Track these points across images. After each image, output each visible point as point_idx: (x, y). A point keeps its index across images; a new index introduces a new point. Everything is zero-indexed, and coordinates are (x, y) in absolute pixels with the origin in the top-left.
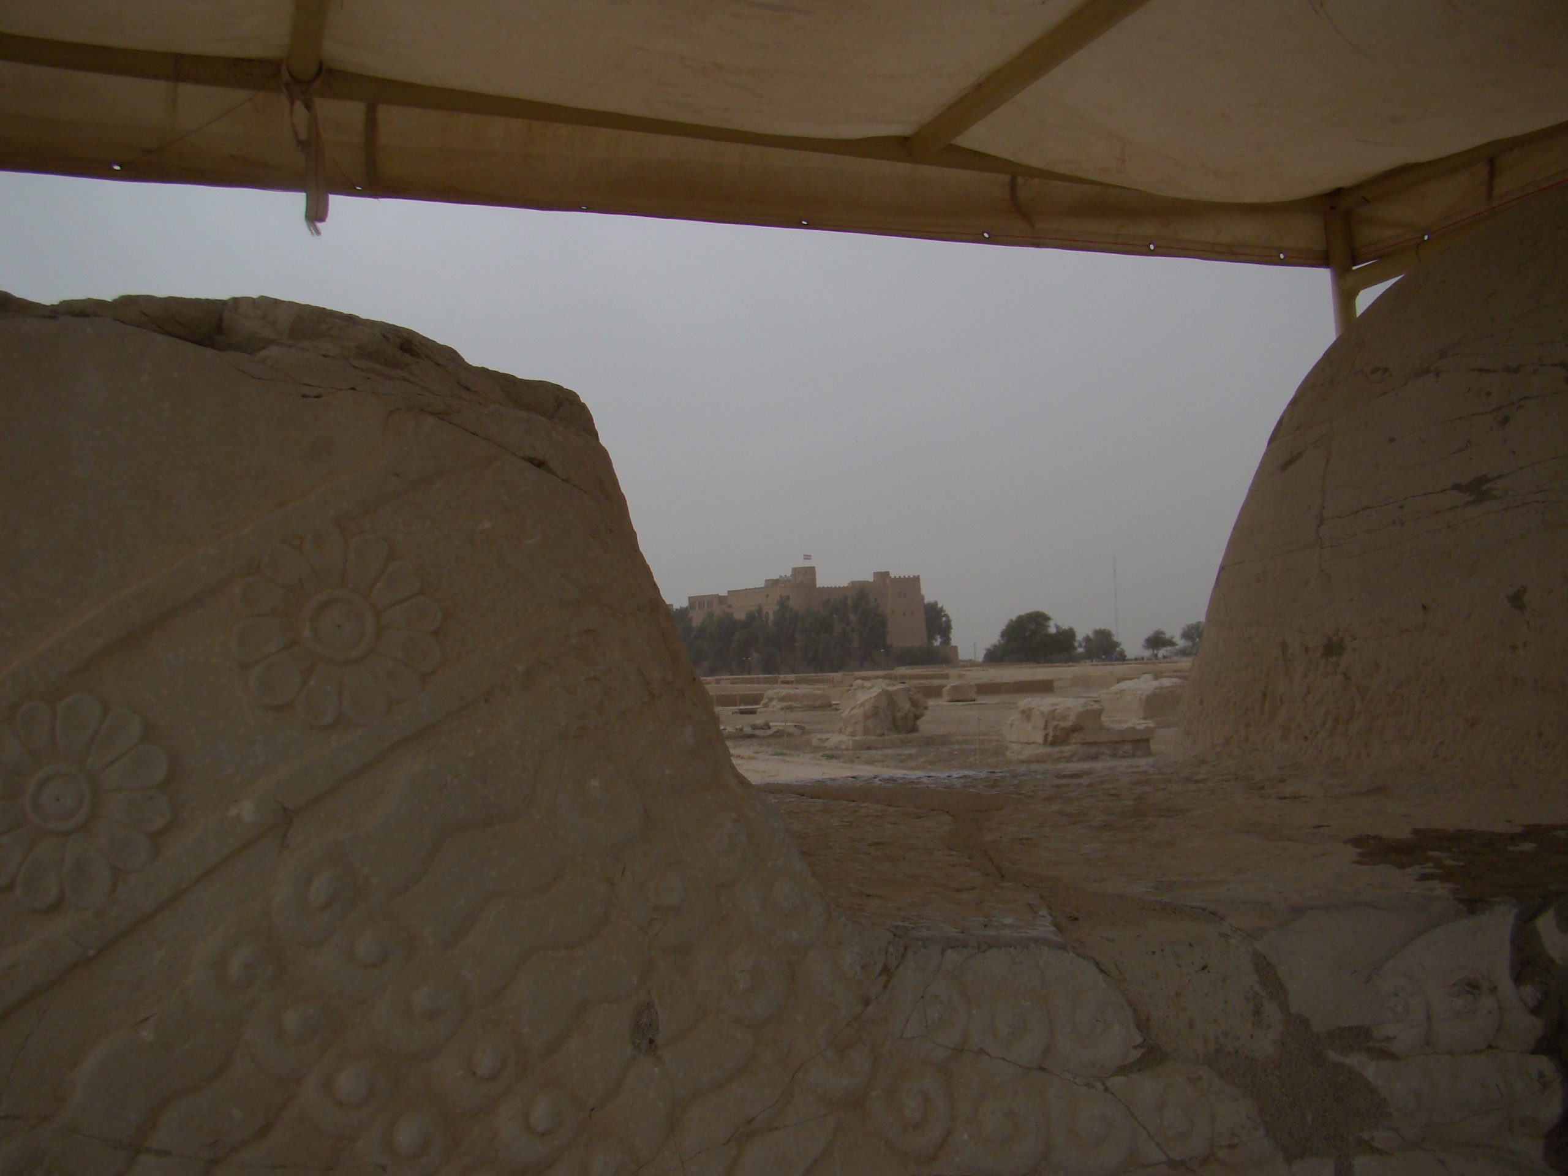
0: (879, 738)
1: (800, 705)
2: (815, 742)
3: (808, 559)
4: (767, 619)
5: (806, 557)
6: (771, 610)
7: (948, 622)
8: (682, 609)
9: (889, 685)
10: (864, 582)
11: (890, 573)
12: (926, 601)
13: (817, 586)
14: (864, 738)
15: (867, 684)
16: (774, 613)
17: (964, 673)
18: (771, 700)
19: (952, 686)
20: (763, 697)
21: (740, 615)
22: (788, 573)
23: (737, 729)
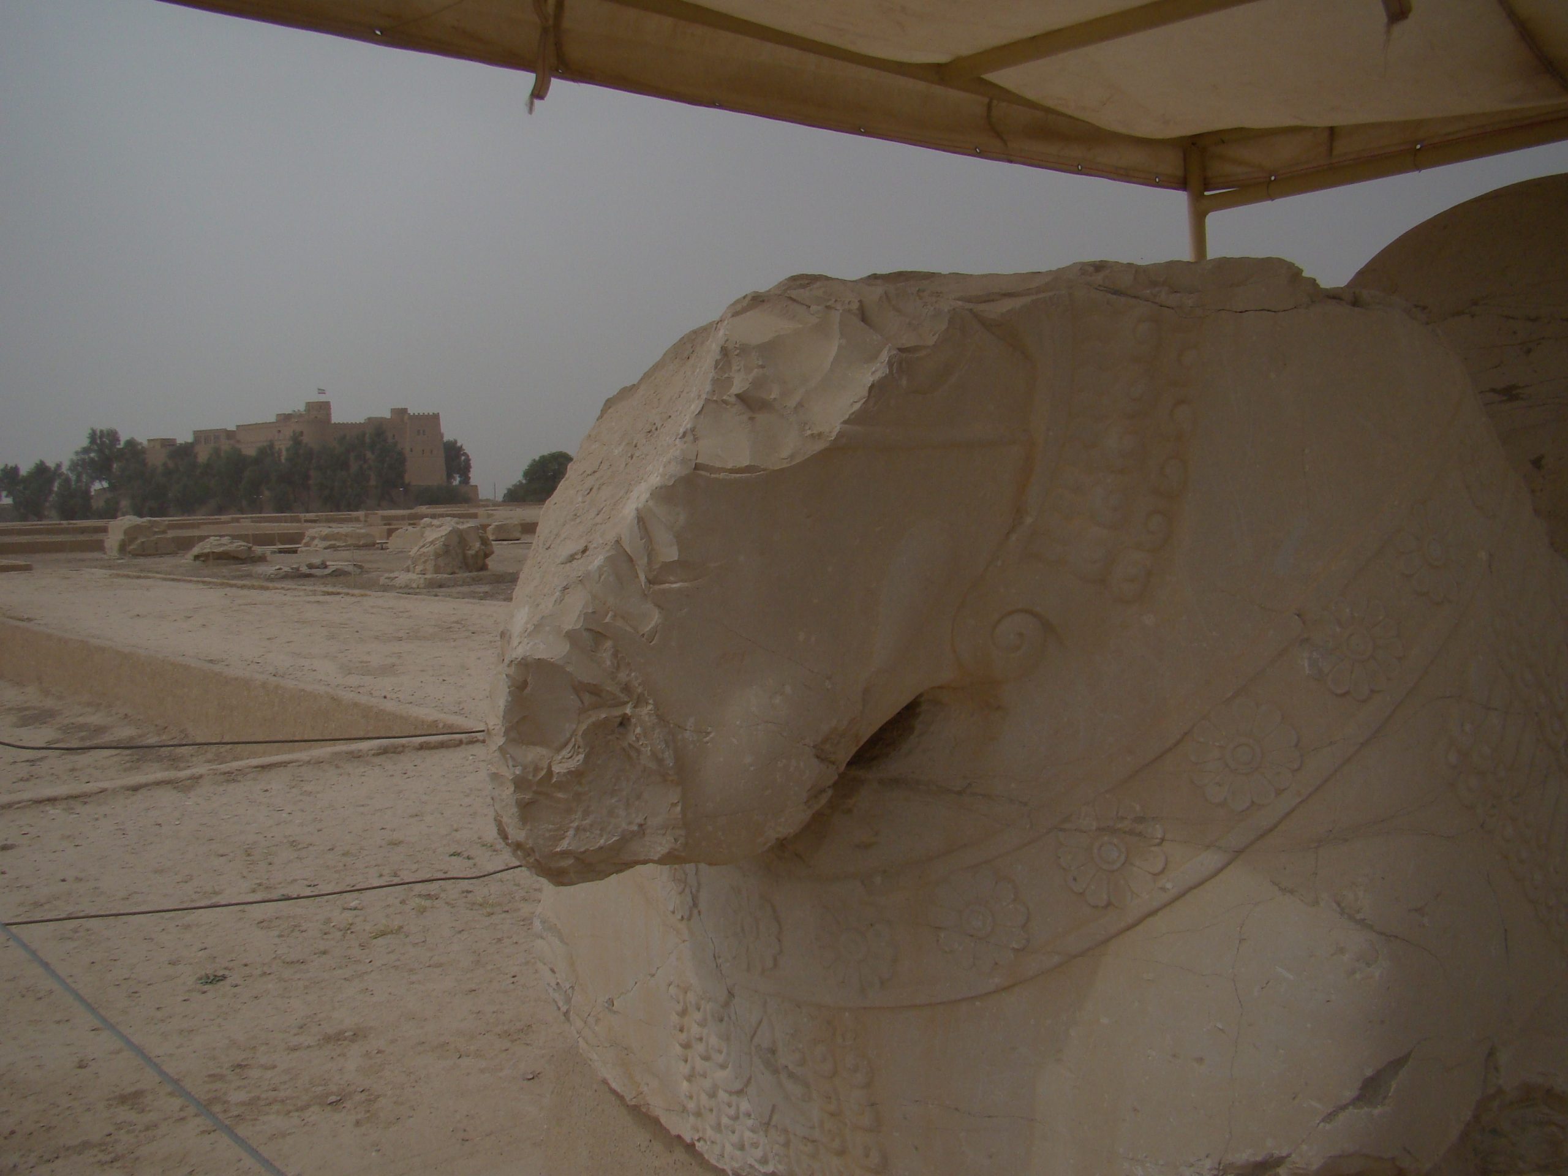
0: (451, 576)
1: (344, 544)
2: (382, 581)
3: (322, 393)
4: (279, 456)
5: (320, 391)
6: (283, 445)
7: (468, 460)
8: (187, 443)
9: (457, 523)
10: (382, 418)
11: (409, 410)
12: (445, 439)
13: (333, 422)
14: (435, 576)
15: (436, 522)
16: (288, 450)
17: (492, 512)
18: (313, 538)
19: (497, 525)
20: (305, 536)
21: (250, 451)
22: (301, 408)
23: (292, 569)
